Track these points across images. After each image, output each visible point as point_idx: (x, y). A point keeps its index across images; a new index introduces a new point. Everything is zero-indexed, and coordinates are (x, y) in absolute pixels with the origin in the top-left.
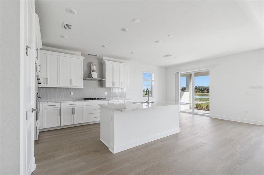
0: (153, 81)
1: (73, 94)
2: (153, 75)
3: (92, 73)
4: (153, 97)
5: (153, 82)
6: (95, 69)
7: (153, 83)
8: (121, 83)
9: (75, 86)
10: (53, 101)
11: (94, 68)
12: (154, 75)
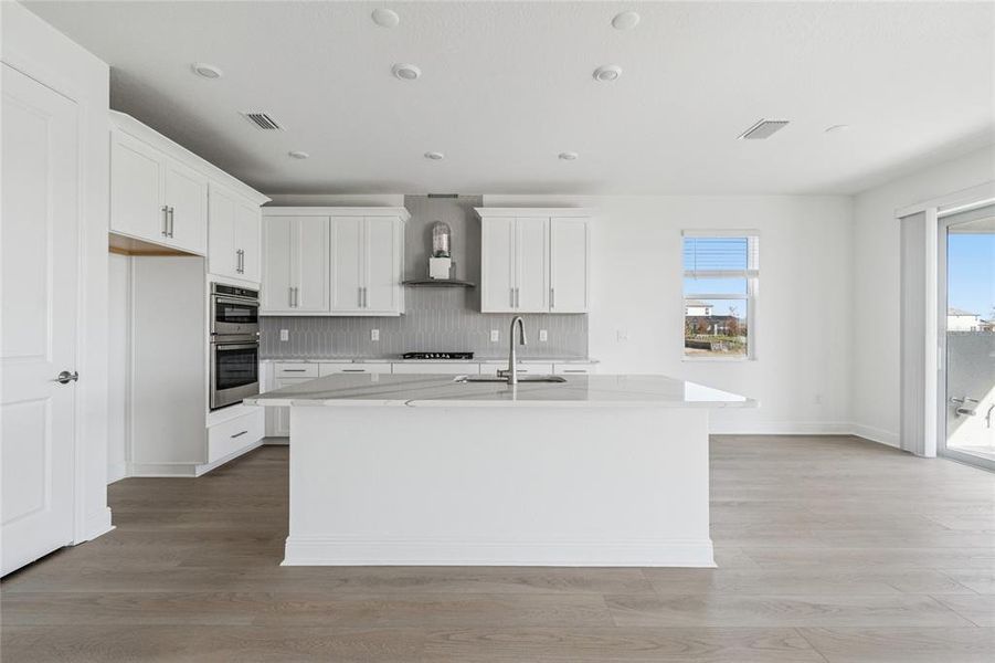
0: (755, 273)
1: (377, 338)
2: (755, 243)
3: (433, 261)
4: (754, 359)
5: (756, 280)
6: (445, 248)
7: (755, 283)
8: (552, 291)
9: (372, 309)
10: (297, 358)
11: (442, 242)
12: (757, 244)
